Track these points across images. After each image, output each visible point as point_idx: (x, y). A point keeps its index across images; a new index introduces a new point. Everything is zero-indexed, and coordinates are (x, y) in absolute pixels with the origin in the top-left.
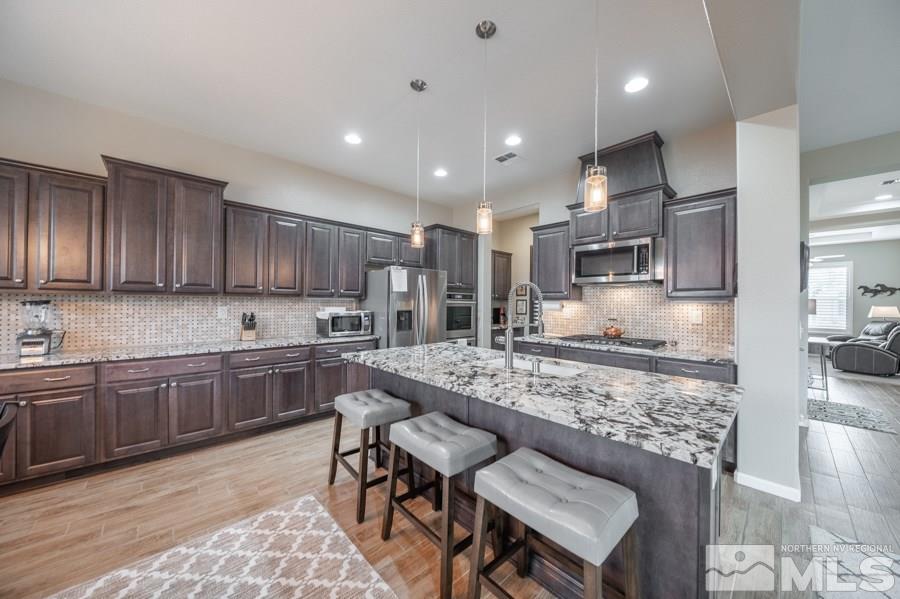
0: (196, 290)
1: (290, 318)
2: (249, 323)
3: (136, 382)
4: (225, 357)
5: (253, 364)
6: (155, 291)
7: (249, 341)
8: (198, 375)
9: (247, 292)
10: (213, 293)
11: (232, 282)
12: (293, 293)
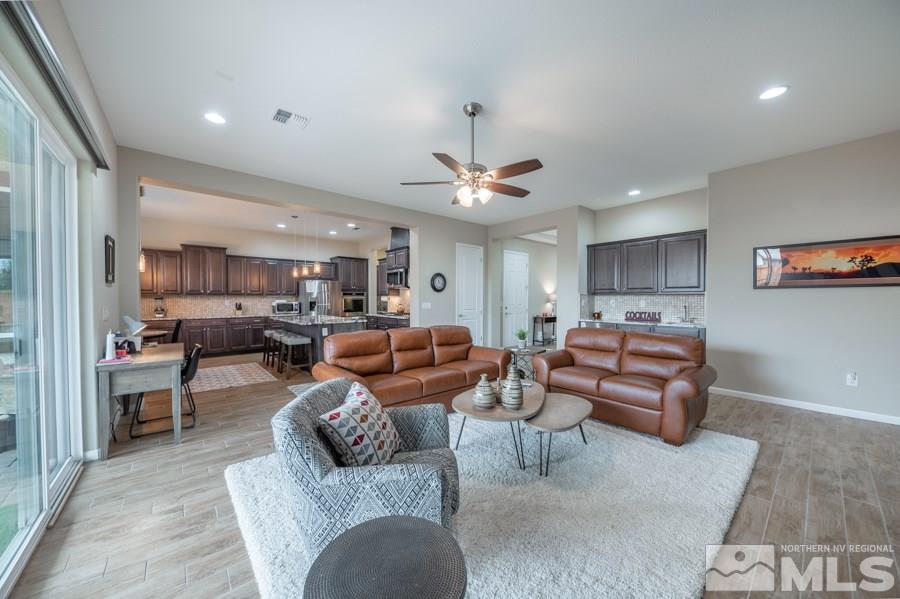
0: (216, 293)
1: (259, 306)
2: (239, 307)
3: (196, 327)
4: (227, 320)
5: (239, 324)
6: (200, 294)
7: (239, 314)
8: (217, 326)
9: (237, 293)
10: (223, 294)
11: (231, 289)
12: (259, 293)
